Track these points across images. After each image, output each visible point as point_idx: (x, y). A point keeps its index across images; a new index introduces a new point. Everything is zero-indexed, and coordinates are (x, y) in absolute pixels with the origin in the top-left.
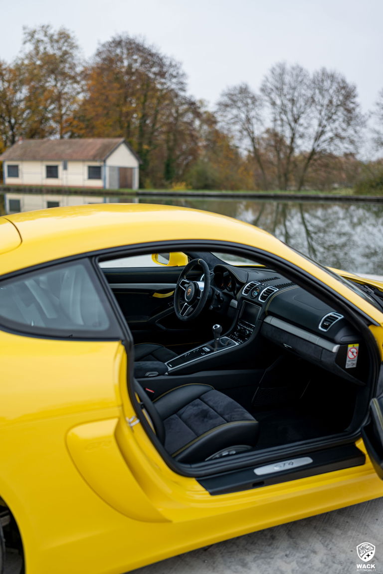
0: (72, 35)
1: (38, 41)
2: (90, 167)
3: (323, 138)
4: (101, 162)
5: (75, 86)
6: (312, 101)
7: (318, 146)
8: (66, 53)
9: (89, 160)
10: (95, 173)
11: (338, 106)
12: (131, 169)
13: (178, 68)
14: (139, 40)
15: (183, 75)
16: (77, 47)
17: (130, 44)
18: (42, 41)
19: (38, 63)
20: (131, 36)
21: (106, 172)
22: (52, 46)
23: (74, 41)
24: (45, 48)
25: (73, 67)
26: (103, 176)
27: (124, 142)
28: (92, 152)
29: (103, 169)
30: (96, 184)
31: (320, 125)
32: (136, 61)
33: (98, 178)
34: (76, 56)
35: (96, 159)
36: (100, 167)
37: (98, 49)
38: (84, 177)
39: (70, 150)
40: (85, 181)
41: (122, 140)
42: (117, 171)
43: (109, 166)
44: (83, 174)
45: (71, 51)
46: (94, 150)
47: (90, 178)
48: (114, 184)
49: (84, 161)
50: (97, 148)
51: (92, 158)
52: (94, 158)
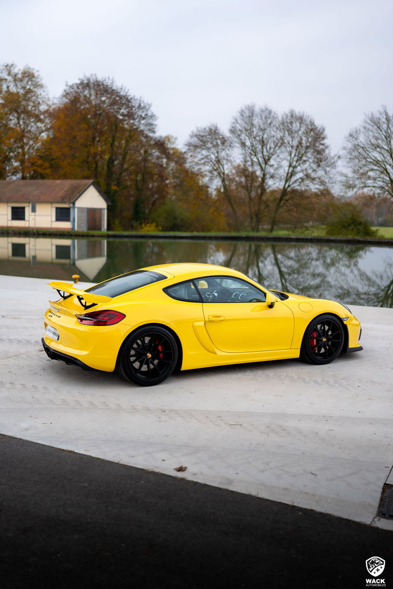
0: (36, 74)
2: (57, 209)
3: (293, 179)
4: (70, 203)
5: (39, 124)
6: (281, 143)
7: (289, 186)
8: (29, 91)
9: (58, 202)
10: (63, 214)
11: (307, 147)
12: (100, 210)
13: (147, 110)
14: (108, 82)
15: (152, 116)
16: (41, 86)
17: (99, 85)
18: (5, 79)
20: (100, 78)
21: (75, 214)
22: (16, 85)
23: (39, 80)
24: (8, 87)
25: (37, 105)
26: (72, 219)
27: (93, 184)
28: (61, 194)
29: (71, 210)
30: (65, 225)
31: (290, 166)
32: (104, 102)
33: (68, 220)
34: (41, 94)
35: (65, 201)
36: (69, 209)
37: (65, 91)
38: (51, 219)
39: (37, 192)
40: (53, 223)
41: (91, 181)
42: (85, 212)
43: (78, 208)
44: (51, 216)
45: (36, 90)
46: (63, 191)
47: (58, 219)
48: (83, 225)
49: (52, 203)
50: (66, 189)
51: (60, 200)
52: (63, 200)
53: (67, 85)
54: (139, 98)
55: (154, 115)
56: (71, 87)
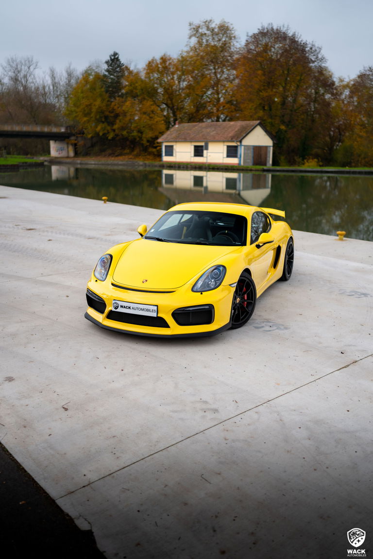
0: (230, 27)
1: (202, 35)
2: (228, 147)
4: (237, 142)
5: (233, 71)
8: (225, 44)
9: (228, 141)
10: (232, 152)
12: (266, 147)
13: (318, 54)
14: (283, 30)
15: (322, 59)
16: (235, 37)
18: (205, 34)
19: (201, 54)
20: (275, 26)
21: (241, 151)
22: (213, 39)
23: (232, 32)
24: (207, 41)
25: (231, 55)
26: (239, 156)
27: (260, 124)
28: (231, 134)
29: (239, 148)
30: (234, 161)
32: (281, 48)
33: (235, 156)
34: (234, 44)
35: (234, 140)
36: (236, 147)
37: (247, 41)
38: (223, 155)
39: (214, 132)
40: (225, 159)
41: (258, 122)
42: (252, 150)
43: (244, 146)
44: (223, 153)
45: (230, 41)
46: (234, 131)
47: (228, 156)
48: (249, 161)
49: (224, 142)
50: (237, 129)
51: (230, 139)
52: (232, 139)
53: (248, 36)
54: (311, 43)
55: (324, 58)
56: (251, 37)
